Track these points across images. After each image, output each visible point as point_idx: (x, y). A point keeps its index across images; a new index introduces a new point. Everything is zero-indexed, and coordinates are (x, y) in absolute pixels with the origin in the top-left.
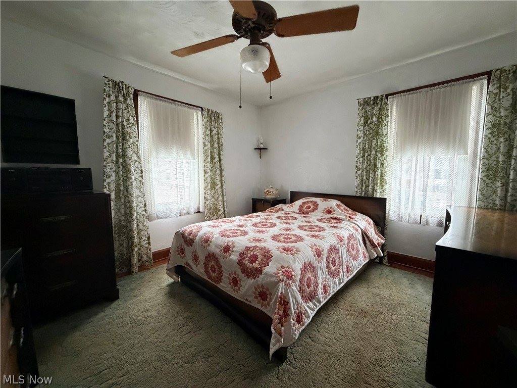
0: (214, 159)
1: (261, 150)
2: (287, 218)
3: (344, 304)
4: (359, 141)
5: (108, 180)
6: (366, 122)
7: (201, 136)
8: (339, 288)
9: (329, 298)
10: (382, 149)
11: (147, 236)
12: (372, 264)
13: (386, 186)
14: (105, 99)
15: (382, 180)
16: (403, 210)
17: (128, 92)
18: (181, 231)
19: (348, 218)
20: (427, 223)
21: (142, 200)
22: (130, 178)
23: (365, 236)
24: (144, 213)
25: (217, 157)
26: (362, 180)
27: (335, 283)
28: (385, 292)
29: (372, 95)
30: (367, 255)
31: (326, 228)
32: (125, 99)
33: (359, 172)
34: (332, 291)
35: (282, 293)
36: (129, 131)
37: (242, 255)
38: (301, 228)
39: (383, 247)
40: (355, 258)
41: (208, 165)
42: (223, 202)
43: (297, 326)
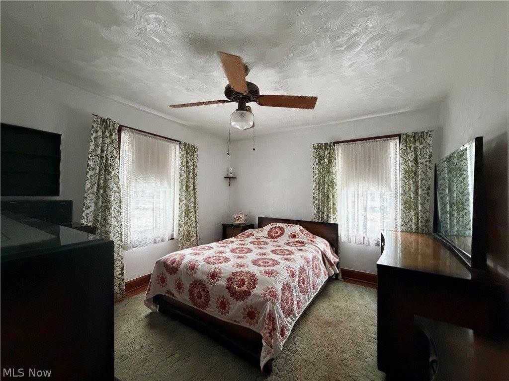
0: (189, 187)
1: (230, 179)
2: (259, 243)
3: (311, 318)
4: (315, 177)
5: (87, 211)
6: (320, 162)
7: (178, 167)
8: (308, 303)
9: (301, 313)
10: (332, 184)
11: (121, 266)
12: (331, 280)
13: (337, 214)
14: (92, 134)
15: (334, 208)
16: (351, 233)
17: (114, 129)
18: (163, 260)
19: (310, 242)
20: (369, 244)
21: (119, 229)
22: (110, 209)
23: (324, 256)
24: (119, 242)
25: (192, 186)
26: (319, 208)
27: (305, 299)
28: (342, 304)
29: (324, 142)
30: (327, 273)
31: (294, 251)
32: (111, 134)
33: (316, 202)
34: (304, 307)
35: (270, 310)
36: (112, 163)
37: (230, 280)
38: (274, 252)
39: (338, 264)
40: (318, 277)
41: (184, 193)
42: (196, 228)
43: (281, 338)
